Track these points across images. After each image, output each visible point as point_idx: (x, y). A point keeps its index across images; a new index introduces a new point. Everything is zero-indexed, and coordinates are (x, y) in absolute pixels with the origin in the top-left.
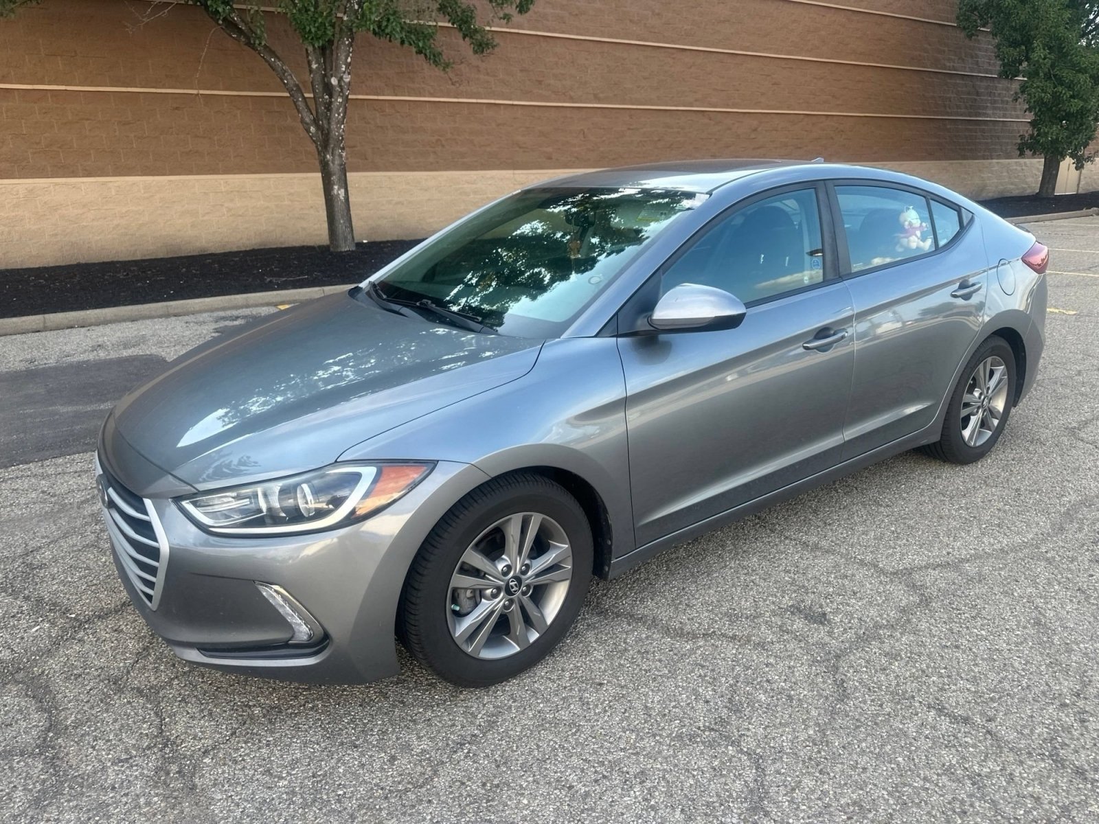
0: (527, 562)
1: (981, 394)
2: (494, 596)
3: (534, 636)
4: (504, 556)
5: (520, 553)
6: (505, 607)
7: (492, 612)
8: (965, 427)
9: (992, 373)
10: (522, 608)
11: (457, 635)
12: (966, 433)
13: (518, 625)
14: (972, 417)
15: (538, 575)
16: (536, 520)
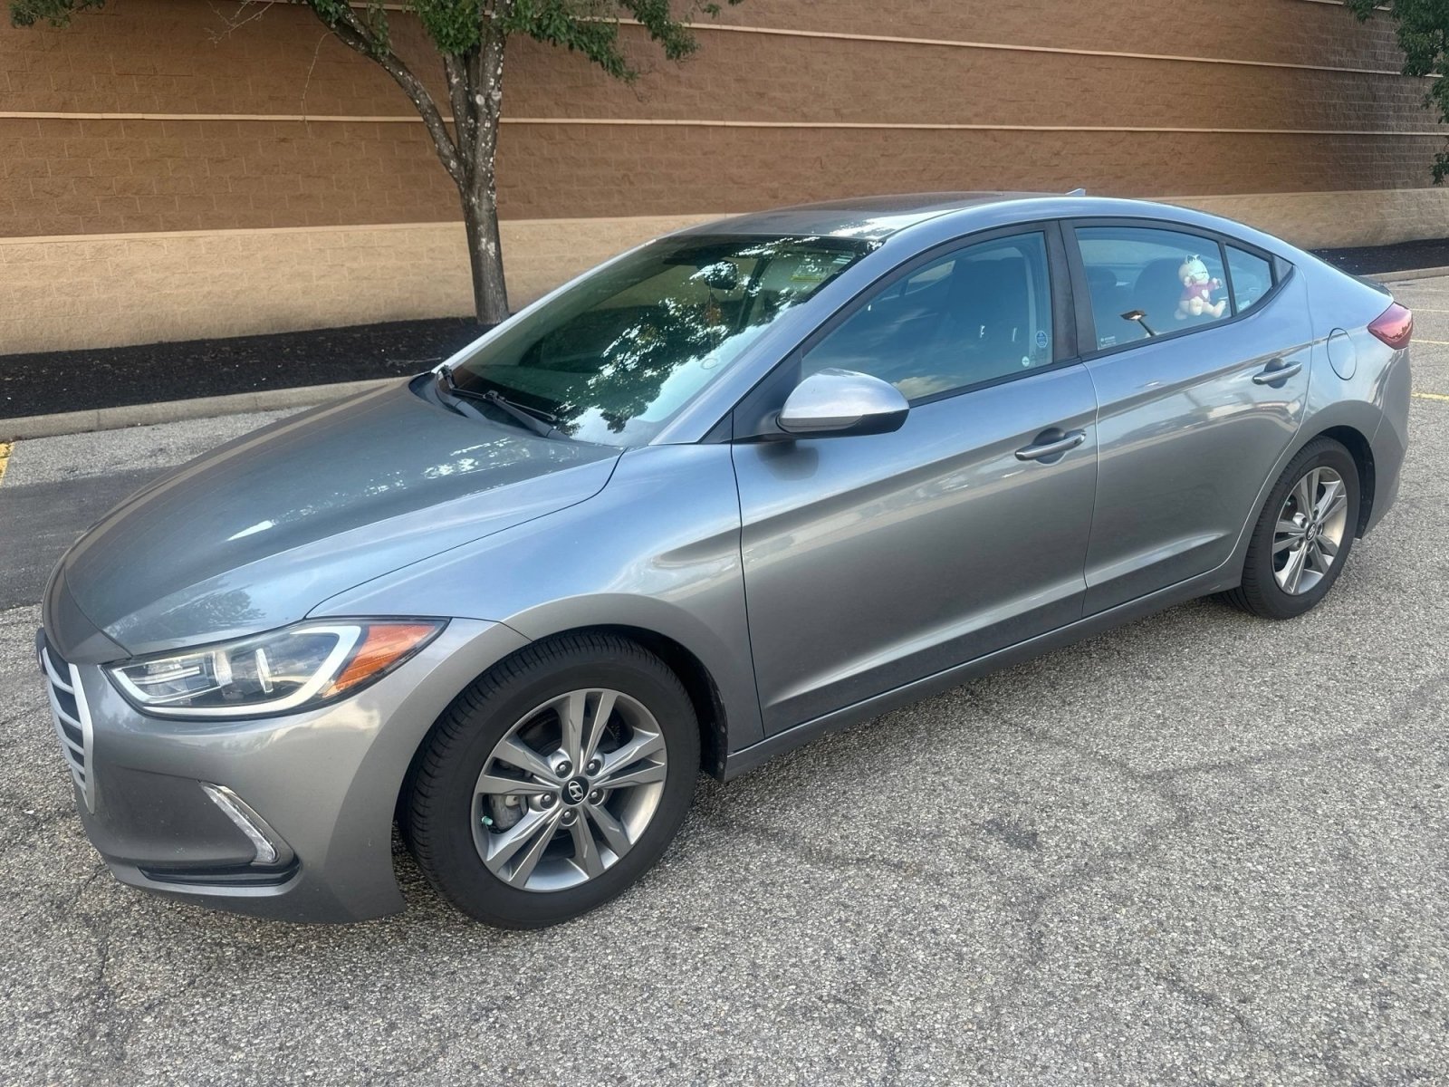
0: (596, 757)
1: (1304, 520)
2: (546, 805)
3: (610, 860)
4: (560, 750)
5: (584, 743)
6: (563, 819)
7: (544, 827)
8: (1280, 567)
9: (1321, 491)
10: (591, 822)
11: (490, 858)
12: (1283, 576)
13: (585, 845)
14: (1291, 553)
15: (614, 775)
16: (607, 700)
